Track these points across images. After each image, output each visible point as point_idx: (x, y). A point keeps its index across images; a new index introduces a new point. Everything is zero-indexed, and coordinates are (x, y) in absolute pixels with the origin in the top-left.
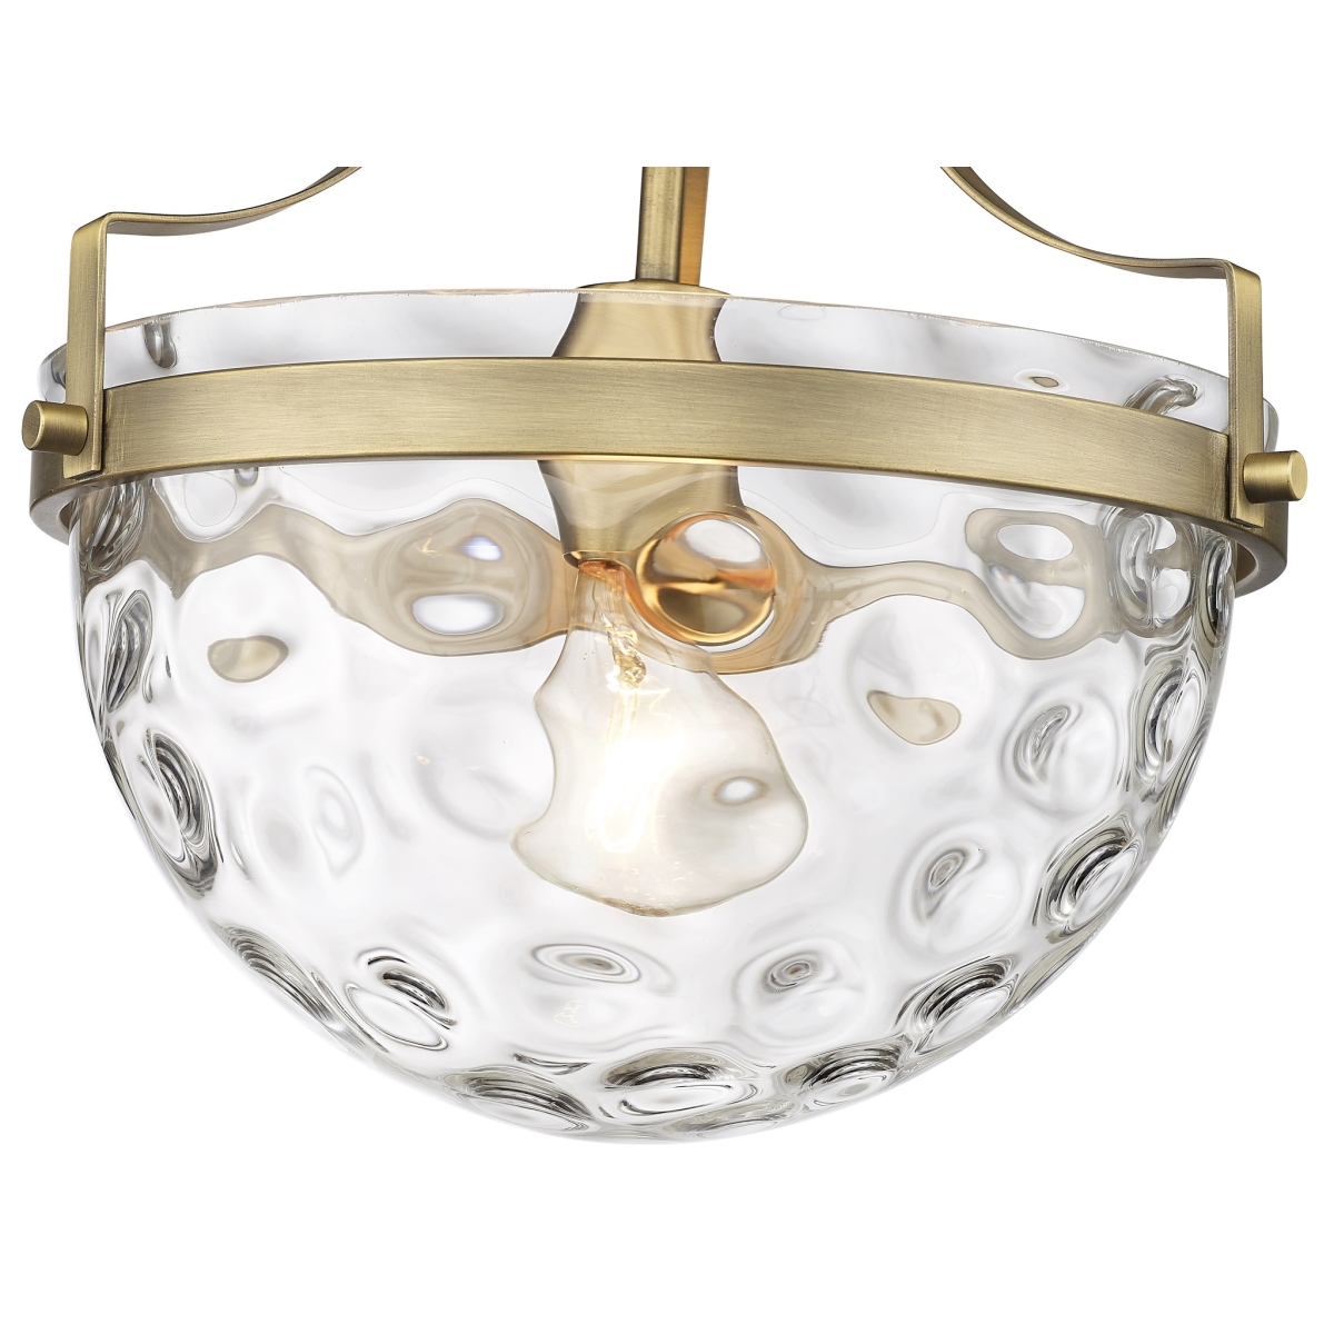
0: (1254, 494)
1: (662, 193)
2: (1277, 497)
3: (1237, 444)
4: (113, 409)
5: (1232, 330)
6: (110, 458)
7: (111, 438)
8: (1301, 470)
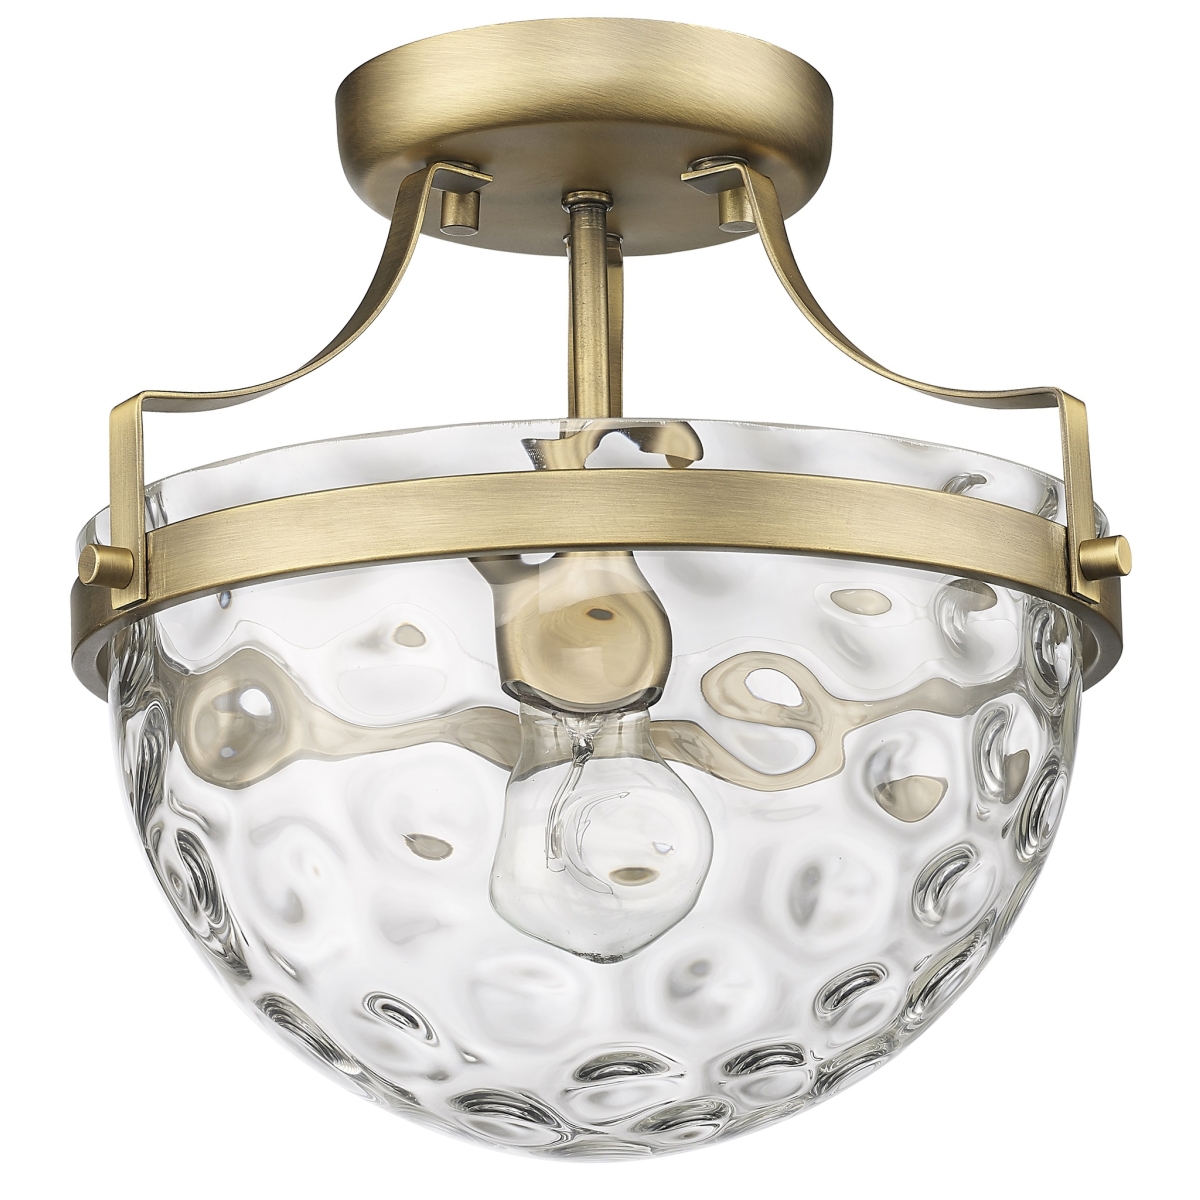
0: (1090, 573)
1: (592, 371)
2: (1110, 574)
3: (1073, 533)
4: (154, 547)
5: (1065, 442)
6: (153, 586)
7: (153, 571)
8: (1126, 550)
